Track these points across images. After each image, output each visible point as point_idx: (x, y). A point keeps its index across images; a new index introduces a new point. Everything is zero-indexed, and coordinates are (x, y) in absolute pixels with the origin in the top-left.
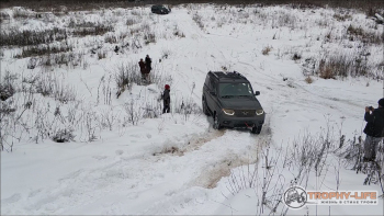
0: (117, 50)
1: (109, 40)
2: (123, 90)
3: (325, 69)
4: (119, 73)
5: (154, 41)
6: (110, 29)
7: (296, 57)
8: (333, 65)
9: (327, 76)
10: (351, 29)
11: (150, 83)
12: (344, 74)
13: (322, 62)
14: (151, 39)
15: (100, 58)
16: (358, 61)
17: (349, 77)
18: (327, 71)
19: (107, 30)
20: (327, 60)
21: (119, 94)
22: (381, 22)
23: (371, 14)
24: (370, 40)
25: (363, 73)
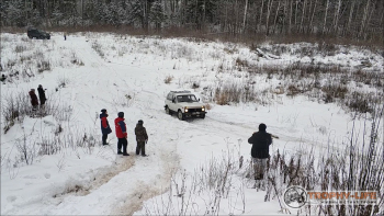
0: (3, 79)
2: (12, 124)
3: (220, 96)
4: (7, 105)
5: (49, 69)
7: (195, 86)
8: (227, 92)
9: (223, 103)
10: (238, 61)
11: (45, 115)
12: (236, 100)
13: (218, 90)
14: (45, 67)
16: (247, 89)
17: (241, 102)
18: (223, 99)
20: (222, 89)
21: (7, 129)
22: (261, 56)
23: (253, 48)
24: (254, 70)
25: (252, 99)
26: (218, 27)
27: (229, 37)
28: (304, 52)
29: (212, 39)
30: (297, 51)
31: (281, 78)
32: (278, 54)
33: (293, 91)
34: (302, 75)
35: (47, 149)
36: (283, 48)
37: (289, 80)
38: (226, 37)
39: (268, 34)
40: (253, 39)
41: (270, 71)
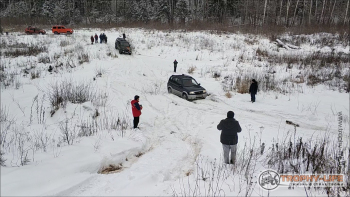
0: (50, 69)
1: (43, 61)
2: (57, 109)
3: (241, 85)
4: (52, 92)
5: (87, 61)
6: (44, 50)
7: (217, 76)
8: (247, 81)
9: (243, 91)
10: (259, 51)
11: (85, 101)
13: (238, 79)
14: (84, 59)
15: (33, 77)
16: (267, 78)
18: (243, 87)
19: (40, 50)
20: (242, 78)
21: (53, 113)
22: (281, 46)
23: (273, 39)
24: (275, 60)
25: (272, 88)
26: (239, 20)
27: (249, 28)
28: (324, 42)
29: (233, 32)
30: (317, 42)
31: (300, 68)
32: (297, 44)
33: (314, 80)
34: (322, 65)
35: (86, 131)
36: (303, 39)
37: (309, 70)
38: (246, 30)
39: (287, 26)
40: (273, 30)
41: (291, 61)
